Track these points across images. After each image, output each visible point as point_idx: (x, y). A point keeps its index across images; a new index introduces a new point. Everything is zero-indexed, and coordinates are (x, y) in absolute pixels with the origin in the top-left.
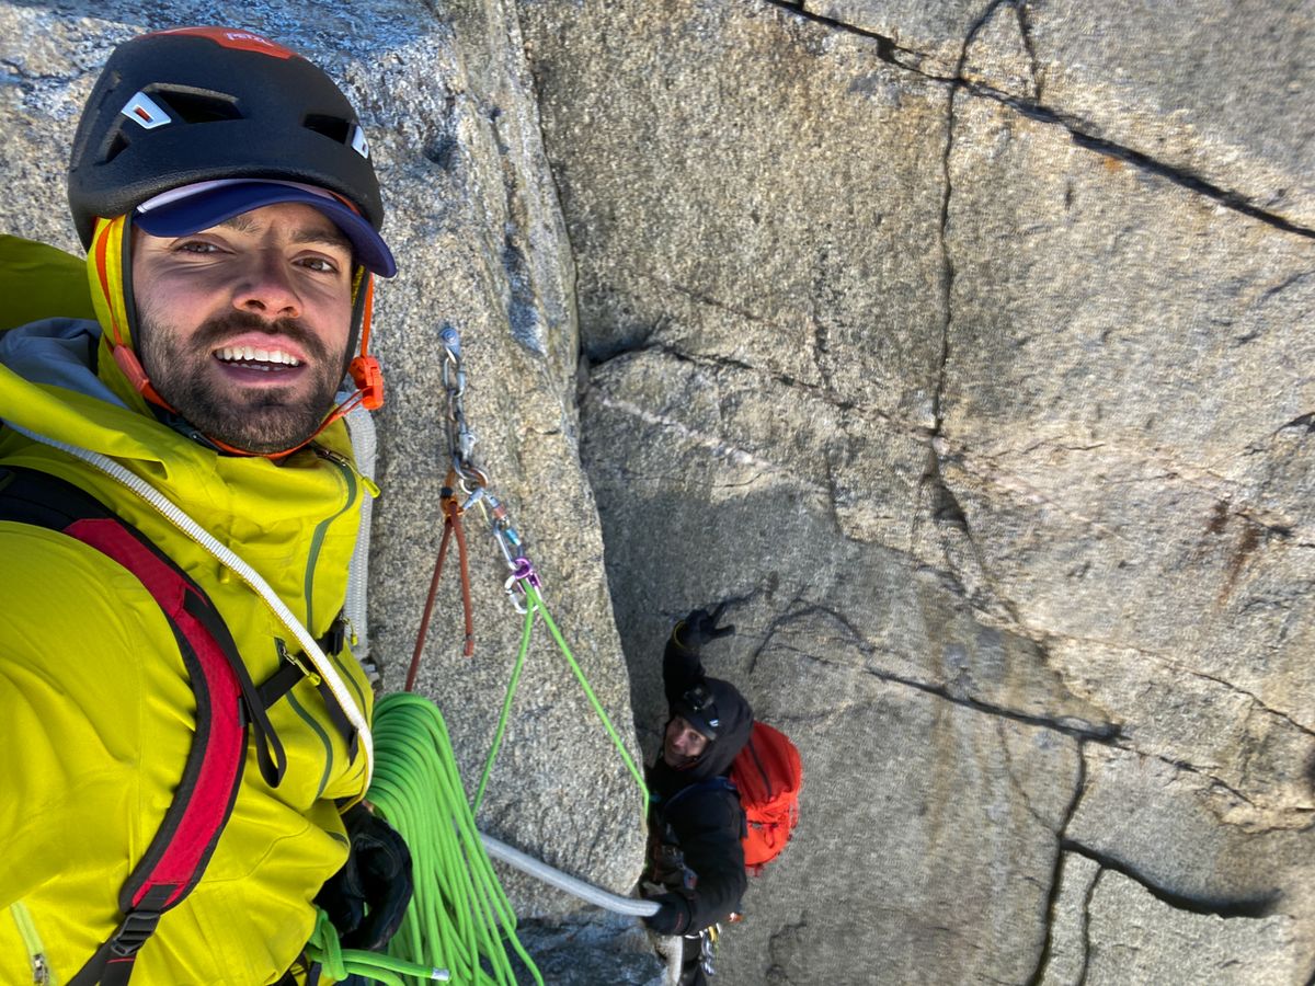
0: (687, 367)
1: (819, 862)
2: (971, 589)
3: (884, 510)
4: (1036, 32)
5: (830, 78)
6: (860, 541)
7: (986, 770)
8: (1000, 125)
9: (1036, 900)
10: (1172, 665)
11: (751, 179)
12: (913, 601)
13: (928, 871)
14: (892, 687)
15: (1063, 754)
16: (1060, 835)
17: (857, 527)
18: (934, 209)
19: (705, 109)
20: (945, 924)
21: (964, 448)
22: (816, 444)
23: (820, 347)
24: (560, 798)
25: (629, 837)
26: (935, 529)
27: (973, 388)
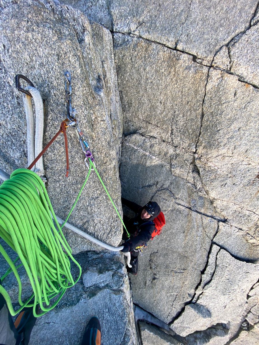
0: (144, 138)
1: (162, 240)
2: (198, 188)
3: (182, 170)
4: (232, 53)
5: (181, 66)
6: (176, 176)
7: (198, 225)
8: (220, 77)
9: (206, 253)
10: (241, 207)
11: (161, 93)
12: (186, 189)
13: (184, 245)
14: (180, 206)
15: (214, 224)
16: (212, 240)
17: (176, 173)
18: (201, 100)
19: (152, 76)
20: (186, 256)
21: (201, 156)
22: (169, 155)
23: (172, 133)
24: (100, 221)
25: (117, 233)
26: (192, 174)
27: (205, 142)
